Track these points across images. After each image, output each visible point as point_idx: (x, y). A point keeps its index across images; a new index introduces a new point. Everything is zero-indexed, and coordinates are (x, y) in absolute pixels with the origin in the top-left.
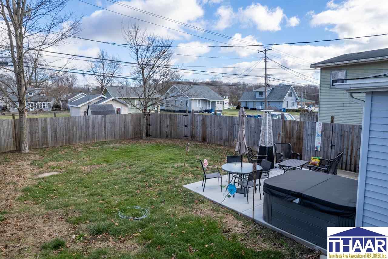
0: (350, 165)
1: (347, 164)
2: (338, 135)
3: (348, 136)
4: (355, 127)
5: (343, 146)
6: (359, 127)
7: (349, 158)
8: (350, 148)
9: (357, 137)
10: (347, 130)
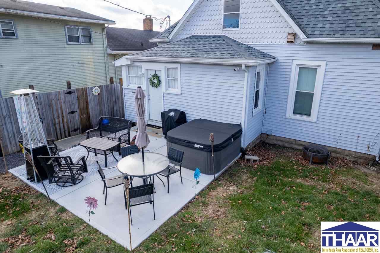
0: (65, 132)
1: (62, 132)
2: (45, 106)
3: (56, 104)
4: (61, 93)
5: (54, 115)
6: (64, 92)
7: (62, 125)
8: (60, 116)
9: (64, 102)
10: (53, 98)
